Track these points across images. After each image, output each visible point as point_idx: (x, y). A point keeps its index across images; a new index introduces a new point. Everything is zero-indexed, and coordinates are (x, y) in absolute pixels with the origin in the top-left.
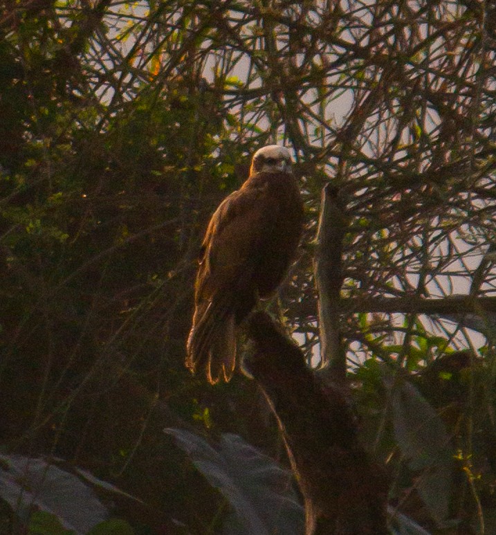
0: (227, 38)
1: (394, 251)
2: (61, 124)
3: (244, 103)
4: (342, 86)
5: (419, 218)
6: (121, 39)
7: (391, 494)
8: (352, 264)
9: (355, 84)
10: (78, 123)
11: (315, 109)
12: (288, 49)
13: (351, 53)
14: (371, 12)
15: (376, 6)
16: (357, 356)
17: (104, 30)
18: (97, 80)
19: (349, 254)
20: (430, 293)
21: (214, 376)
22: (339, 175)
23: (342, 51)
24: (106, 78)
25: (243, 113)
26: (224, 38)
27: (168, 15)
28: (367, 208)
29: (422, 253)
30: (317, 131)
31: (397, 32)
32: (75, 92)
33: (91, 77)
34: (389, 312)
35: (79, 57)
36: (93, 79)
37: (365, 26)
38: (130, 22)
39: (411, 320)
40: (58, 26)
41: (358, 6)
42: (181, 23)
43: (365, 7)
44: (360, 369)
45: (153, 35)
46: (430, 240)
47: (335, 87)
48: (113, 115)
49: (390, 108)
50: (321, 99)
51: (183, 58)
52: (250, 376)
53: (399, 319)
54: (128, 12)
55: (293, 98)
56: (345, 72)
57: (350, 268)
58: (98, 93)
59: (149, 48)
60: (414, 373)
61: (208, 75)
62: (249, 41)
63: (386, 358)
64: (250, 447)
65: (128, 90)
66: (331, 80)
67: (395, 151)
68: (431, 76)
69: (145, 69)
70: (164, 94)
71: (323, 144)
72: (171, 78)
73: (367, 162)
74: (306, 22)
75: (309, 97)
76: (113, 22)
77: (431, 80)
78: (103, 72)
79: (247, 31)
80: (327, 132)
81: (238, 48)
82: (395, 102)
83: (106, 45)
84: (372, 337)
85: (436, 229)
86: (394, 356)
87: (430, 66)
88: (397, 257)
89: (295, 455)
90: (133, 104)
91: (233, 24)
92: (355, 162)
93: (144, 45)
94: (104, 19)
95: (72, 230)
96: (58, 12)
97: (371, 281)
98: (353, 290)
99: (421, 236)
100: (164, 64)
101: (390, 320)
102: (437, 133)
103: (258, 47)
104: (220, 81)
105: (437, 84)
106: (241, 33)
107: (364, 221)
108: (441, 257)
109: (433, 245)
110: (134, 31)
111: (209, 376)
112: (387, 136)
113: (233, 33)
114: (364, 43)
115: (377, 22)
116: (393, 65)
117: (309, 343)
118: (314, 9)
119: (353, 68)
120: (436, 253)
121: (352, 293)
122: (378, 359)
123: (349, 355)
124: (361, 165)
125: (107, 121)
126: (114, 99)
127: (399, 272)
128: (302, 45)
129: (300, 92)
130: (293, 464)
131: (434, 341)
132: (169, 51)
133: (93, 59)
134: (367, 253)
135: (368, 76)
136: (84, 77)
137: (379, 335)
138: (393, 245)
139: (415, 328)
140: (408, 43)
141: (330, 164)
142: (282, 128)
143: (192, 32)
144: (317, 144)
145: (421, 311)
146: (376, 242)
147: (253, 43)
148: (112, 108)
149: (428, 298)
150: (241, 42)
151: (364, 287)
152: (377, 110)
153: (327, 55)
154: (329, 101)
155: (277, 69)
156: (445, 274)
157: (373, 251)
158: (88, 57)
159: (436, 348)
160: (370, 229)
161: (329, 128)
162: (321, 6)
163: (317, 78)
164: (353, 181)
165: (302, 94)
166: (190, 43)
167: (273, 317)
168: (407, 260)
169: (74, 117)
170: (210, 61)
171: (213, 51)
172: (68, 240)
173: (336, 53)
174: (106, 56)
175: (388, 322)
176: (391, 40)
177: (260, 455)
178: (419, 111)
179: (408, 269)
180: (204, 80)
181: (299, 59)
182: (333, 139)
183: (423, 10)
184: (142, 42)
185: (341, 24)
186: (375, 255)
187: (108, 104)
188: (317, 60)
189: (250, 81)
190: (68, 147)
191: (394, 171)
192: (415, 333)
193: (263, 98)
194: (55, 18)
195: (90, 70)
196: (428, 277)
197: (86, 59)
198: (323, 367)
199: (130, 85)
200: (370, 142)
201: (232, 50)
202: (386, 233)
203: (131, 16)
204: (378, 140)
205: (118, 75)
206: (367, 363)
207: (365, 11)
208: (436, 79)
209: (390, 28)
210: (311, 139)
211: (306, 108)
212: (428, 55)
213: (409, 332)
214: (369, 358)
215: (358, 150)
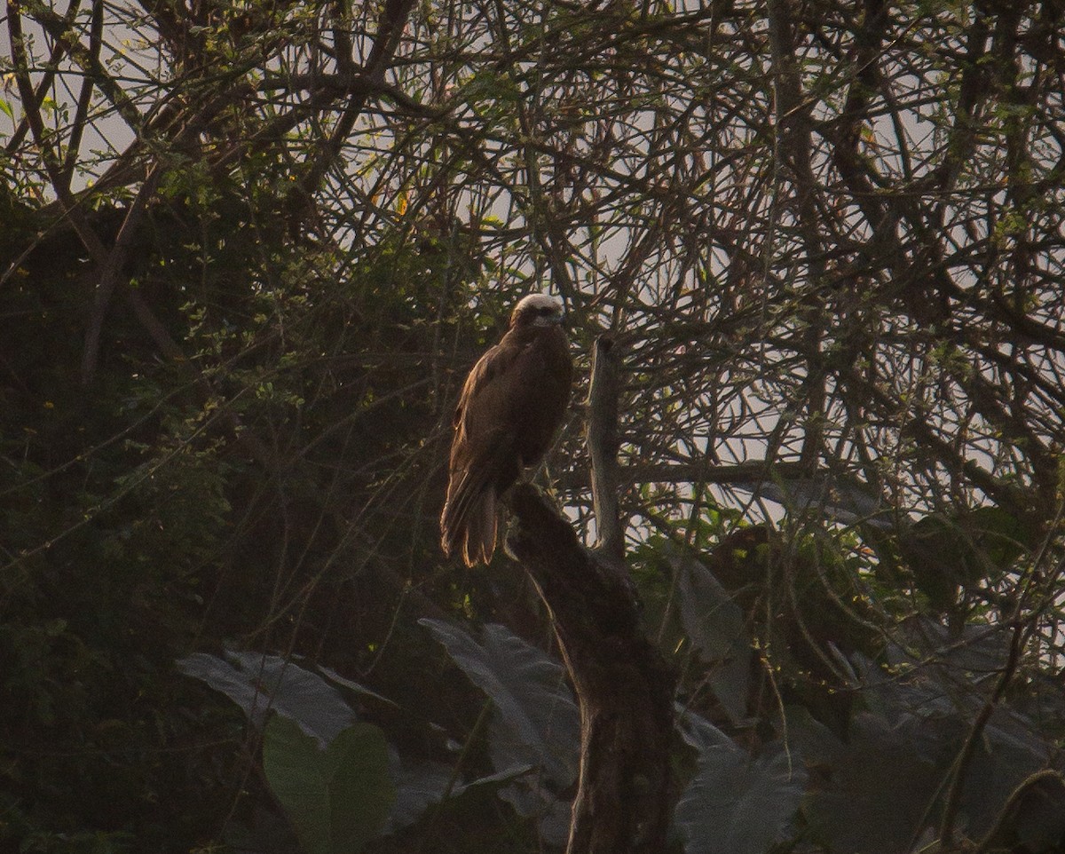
0: (484, 171)
1: (679, 411)
2: (294, 273)
3: (504, 245)
4: (616, 224)
5: (706, 373)
6: (363, 174)
7: (679, 690)
8: (631, 426)
9: (630, 221)
10: (314, 272)
11: (585, 251)
12: (553, 183)
13: (625, 186)
14: (647, 139)
15: (653, 132)
16: (638, 532)
17: (343, 164)
18: (335, 222)
19: (627, 416)
20: (721, 458)
21: (472, 559)
22: (614, 325)
23: (614, 183)
24: (345, 218)
25: (503, 256)
26: (479, 172)
27: (415, 146)
28: (647, 363)
29: (710, 413)
30: (588, 276)
31: (678, 161)
32: (311, 236)
33: (328, 218)
34: (674, 481)
35: (314, 196)
36: (331, 221)
37: (641, 155)
38: (372, 156)
39: (699, 491)
40: (289, 160)
41: (633, 132)
42: (430, 155)
43: (640, 133)
44: (642, 547)
45: (399, 168)
46: (719, 398)
47: (608, 225)
48: (355, 261)
49: (671, 247)
50: (592, 239)
51: (433, 195)
52: (515, 558)
53: (686, 490)
54: (370, 144)
55: (560, 238)
56: (621, 207)
57: (629, 432)
58: (337, 236)
59: (395, 184)
60: (704, 550)
61: (463, 215)
62: (508, 175)
63: (673, 535)
64: (516, 638)
65: (371, 232)
66: (604, 217)
67: (677, 297)
68: (717, 212)
69: (390, 208)
70: (413, 236)
71: (595, 290)
72: (421, 218)
73: (646, 310)
74: (573, 152)
75: (578, 237)
76: (352, 155)
77: (716, 217)
78: (341, 212)
79: (505, 163)
80: (599, 276)
81: (496, 184)
82: (677, 241)
83: (345, 181)
84: (656, 510)
85: (727, 385)
86: (682, 531)
87: (716, 200)
88: (682, 418)
89: (568, 647)
90: (377, 248)
91: (489, 156)
92: (632, 310)
93: (389, 180)
94: (342, 152)
95: (308, 394)
96: (290, 145)
97: (653, 446)
98: (632, 457)
99: (708, 394)
100: (412, 202)
101: (675, 490)
102: (725, 275)
103: (519, 181)
104: (476, 220)
105: (724, 220)
106: (499, 165)
107: (643, 377)
108: (733, 417)
109: (723, 404)
110: (377, 164)
111: (467, 557)
112: (669, 280)
113: (490, 166)
114: (640, 174)
115: (655, 150)
116: (674, 198)
117: (583, 519)
118: (582, 136)
119: (628, 203)
120: (727, 413)
121: (632, 460)
122: (663, 536)
123: (629, 531)
124: (639, 313)
125: (348, 269)
126: (355, 244)
127: (686, 436)
128: (570, 178)
129: (568, 232)
130: (566, 658)
131: (727, 514)
132: (418, 187)
133: (331, 198)
134: (648, 415)
135: (645, 211)
136: (322, 218)
137: (663, 507)
138: (678, 405)
139: (704, 499)
140: (690, 174)
141: (604, 313)
142: (548, 273)
143: (443, 165)
144: (589, 291)
145: (712, 480)
146: (657, 402)
147: (514, 177)
148: (352, 254)
149: (718, 465)
150: (499, 175)
151: (645, 453)
152: (657, 250)
153: (598, 189)
154: (601, 242)
155: (541, 206)
156: (736, 437)
157: (654, 412)
158: (325, 195)
159: (729, 522)
160: (650, 387)
161: (602, 273)
162: (590, 134)
163: (588, 215)
164: (630, 332)
165: (570, 234)
166: (442, 178)
167: (539, 488)
168: (693, 422)
169: (310, 265)
170: (465, 198)
171: (467, 186)
172: (304, 407)
173: (608, 186)
174: (345, 194)
175: (673, 493)
176: (671, 170)
177: (528, 647)
178: (704, 251)
179: (695, 432)
180: (458, 220)
181: (567, 194)
182: (607, 284)
183: (706, 136)
184: (386, 176)
185: (614, 153)
186: (657, 417)
187: (348, 250)
188: (587, 194)
189: (510, 220)
190: (303, 299)
191: (676, 319)
192: (705, 505)
193: (526, 239)
194: (286, 152)
195: (327, 210)
196: (718, 441)
197: (322, 198)
198: (597, 546)
199: (373, 226)
200: (649, 287)
201: (490, 185)
202: (669, 391)
203: (372, 149)
204: (658, 285)
205: (359, 215)
206: (650, 540)
207: (641, 137)
208: (723, 214)
209: (670, 157)
210: (582, 284)
211: (575, 250)
212: (713, 187)
213: (697, 504)
214: (652, 534)
215: (635, 297)
